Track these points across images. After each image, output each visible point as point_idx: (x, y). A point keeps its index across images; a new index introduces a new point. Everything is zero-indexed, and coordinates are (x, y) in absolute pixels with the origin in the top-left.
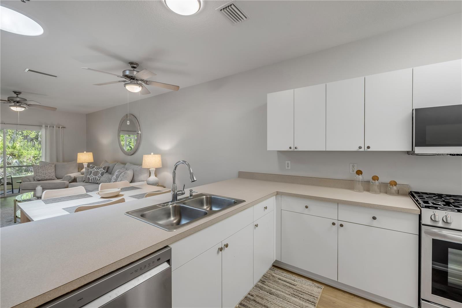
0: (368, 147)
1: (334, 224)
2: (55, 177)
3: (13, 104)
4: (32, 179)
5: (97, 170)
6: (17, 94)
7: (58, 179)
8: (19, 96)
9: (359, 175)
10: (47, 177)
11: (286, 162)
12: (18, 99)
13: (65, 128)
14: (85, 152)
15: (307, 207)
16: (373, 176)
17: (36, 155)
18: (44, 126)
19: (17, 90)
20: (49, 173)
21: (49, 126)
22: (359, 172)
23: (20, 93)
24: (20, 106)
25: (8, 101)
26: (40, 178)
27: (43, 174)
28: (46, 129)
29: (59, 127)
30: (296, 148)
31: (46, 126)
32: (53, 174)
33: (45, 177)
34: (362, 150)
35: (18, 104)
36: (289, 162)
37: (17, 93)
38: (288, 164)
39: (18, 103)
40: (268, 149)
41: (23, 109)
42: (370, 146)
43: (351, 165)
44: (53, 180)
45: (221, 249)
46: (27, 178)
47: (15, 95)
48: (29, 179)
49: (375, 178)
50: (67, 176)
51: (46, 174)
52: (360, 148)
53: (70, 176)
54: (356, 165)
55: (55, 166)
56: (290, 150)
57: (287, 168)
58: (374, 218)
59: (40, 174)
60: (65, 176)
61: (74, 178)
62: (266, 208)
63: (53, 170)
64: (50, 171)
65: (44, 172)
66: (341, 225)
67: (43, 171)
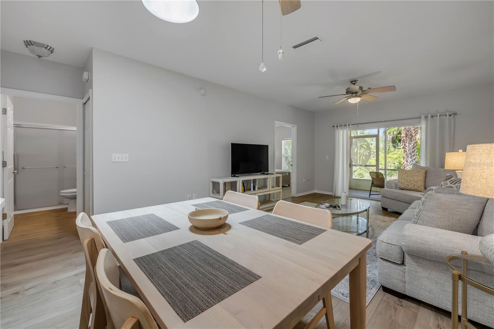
2: (423, 188)
3: (350, 96)
4: (394, 185)
5: (452, 185)
6: (354, 84)
10: (411, 186)
13: (456, 114)
18: (423, 117)
19: (353, 77)
20: (414, 180)
21: (429, 116)
23: (356, 81)
24: (357, 97)
25: (347, 93)
26: (402, 187)
27: (407, 181)
29: (446, 116)
31: (426, 117)
33: (408, 185)
35: (355, 95)
37: (354, 82)
39: (354, 93)
41: (360, 99)
44: (420, 191)
51: (410, 182)
55: (426, 173)
59: (403, 181)
63: (422, 178)
64: (416, 178)
65: (409, 178)
67: (407, 177)
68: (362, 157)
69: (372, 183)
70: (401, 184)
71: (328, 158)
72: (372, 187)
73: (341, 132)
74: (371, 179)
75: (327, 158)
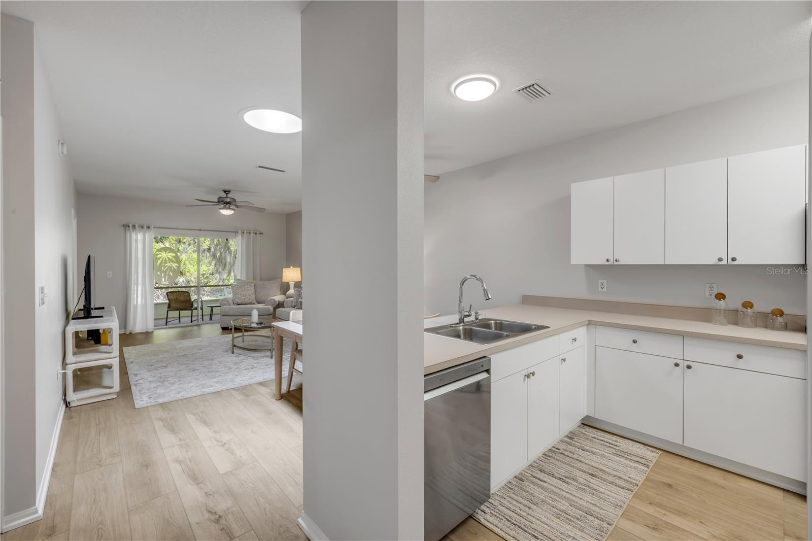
0: (734, 259)
1: (677, 365)
2: (255, 301)
3: (222, 206)
4: (231, 302)
6: (227, 194)
7: (259, 303)
8: (229, 195)
9: (720, 300)
10: (247, 301)
11: (600, 281)
12: (228, 200)
13: (262, 234)
14: (291, 267)
15: (635, 342)
16: (745, 302)
17: (204, 272)
18: (240, 232)
19: (227, 188)
20: (249, 294)
21: (245, 232)
22: (720, 296)
23: (229, 191)
24: (229, 208)
25: (218, 202)
26: (240, 302)
27: (243, 296)
28: (242, 236)
29: (256, 234)
30: (616, 261)
31: (242, 233)
32: (253, 297)
33: (245, 300)
34: (724, 262)
35: (227, 206)
36: (605, 281)
37: (227, 192)
38: (602, 284)
39: (227, 204)
40: (572, 262)
41: (232, 212)
42: (736, 257)
43: (708, 286)
44: (254, 304)
45: (528, 376)
46: (226, 301)
47: (224, 195)
48: (228, 302)
49: (747, 305)
50: (271, 300)
52: (720, 260)
53: (274, 300)
54: (715, 286)
55: (254, 286)
56: (608, 263)
57: (600, 290)
58: (740, 357)
59: (240, 296)
60: (269, 299)
61: (277, 303)
62: (575, 340)
63: (253, 291)
64: (250, 292)
65: (244, 293)
66: (689, 367)
68: (169, 272)
69: (169, 306)
70: (239, 299)
71: (111, 276)
72: (169, 312)
73: (140, 236)
74: (167, 301)
75: (110, 274)
